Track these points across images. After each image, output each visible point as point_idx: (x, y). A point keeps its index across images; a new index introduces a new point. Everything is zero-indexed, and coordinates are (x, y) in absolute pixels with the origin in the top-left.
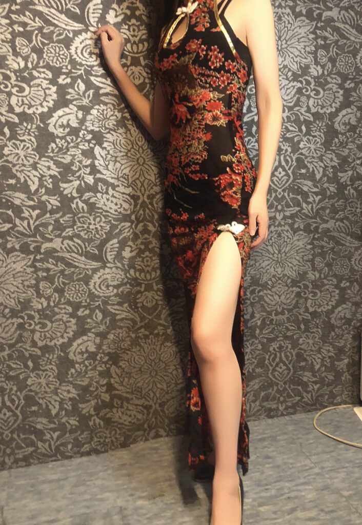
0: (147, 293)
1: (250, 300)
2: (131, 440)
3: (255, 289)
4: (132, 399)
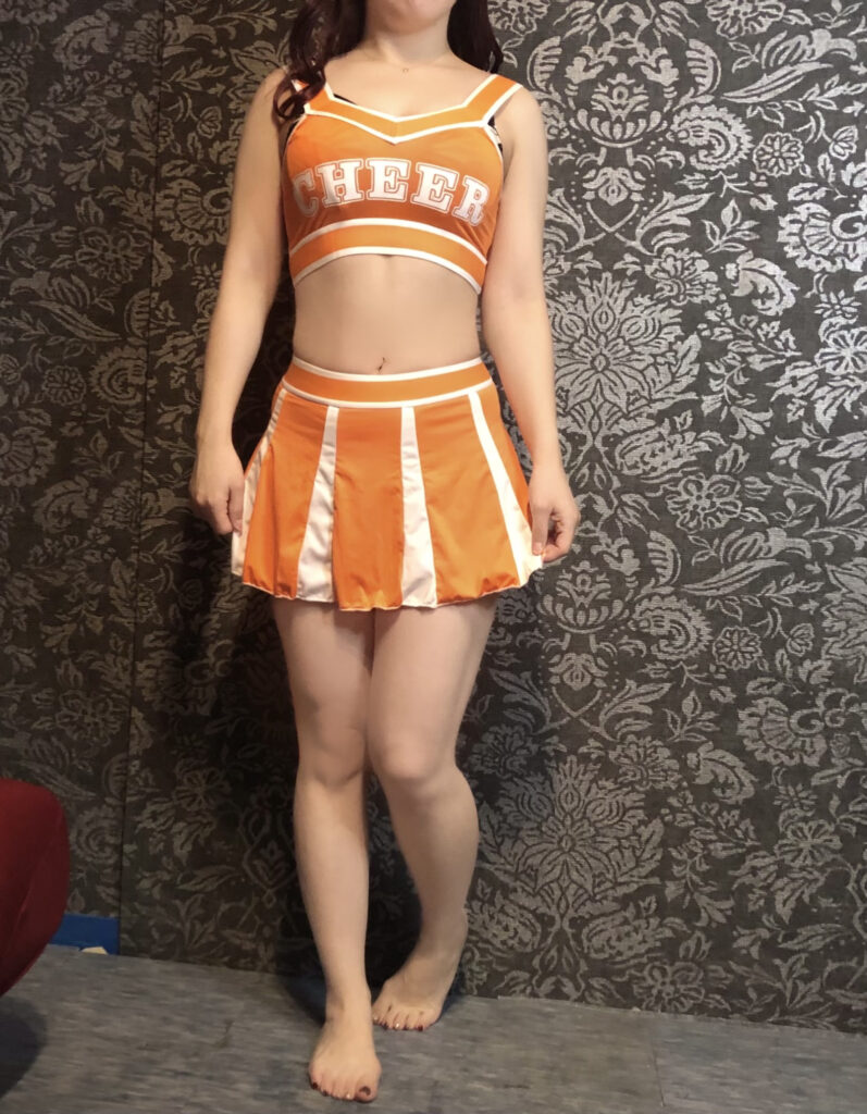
0: (572, 655)
1: (822, 720)
2: (502, 985)
3: (840, 696)
4: (515, 890)
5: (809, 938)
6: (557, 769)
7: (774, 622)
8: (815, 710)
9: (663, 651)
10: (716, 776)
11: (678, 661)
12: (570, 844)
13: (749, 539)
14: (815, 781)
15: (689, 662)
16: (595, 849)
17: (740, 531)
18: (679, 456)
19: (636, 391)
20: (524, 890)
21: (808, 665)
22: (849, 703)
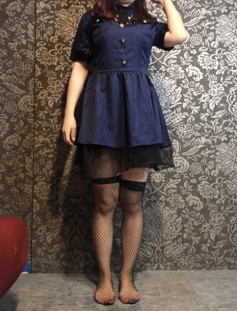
0: (156, 174)
1: (218, 185)
3: (221, 179)
5: (220, 245)
6: (154, 205)
7: (204, 161)
8: (216, 183)
9: (179, 171)
10: (194, 203)
11: (182, 173)
12: (159, 226)
13: (197, 140)
14: (217, 202)
15: (185, 173)
16: (166, 227)
17: (194, 138)
18: (178, 119)
19: (167, 102)
20: (148, 240)
21: (213, 172)
22: (224, 181)
